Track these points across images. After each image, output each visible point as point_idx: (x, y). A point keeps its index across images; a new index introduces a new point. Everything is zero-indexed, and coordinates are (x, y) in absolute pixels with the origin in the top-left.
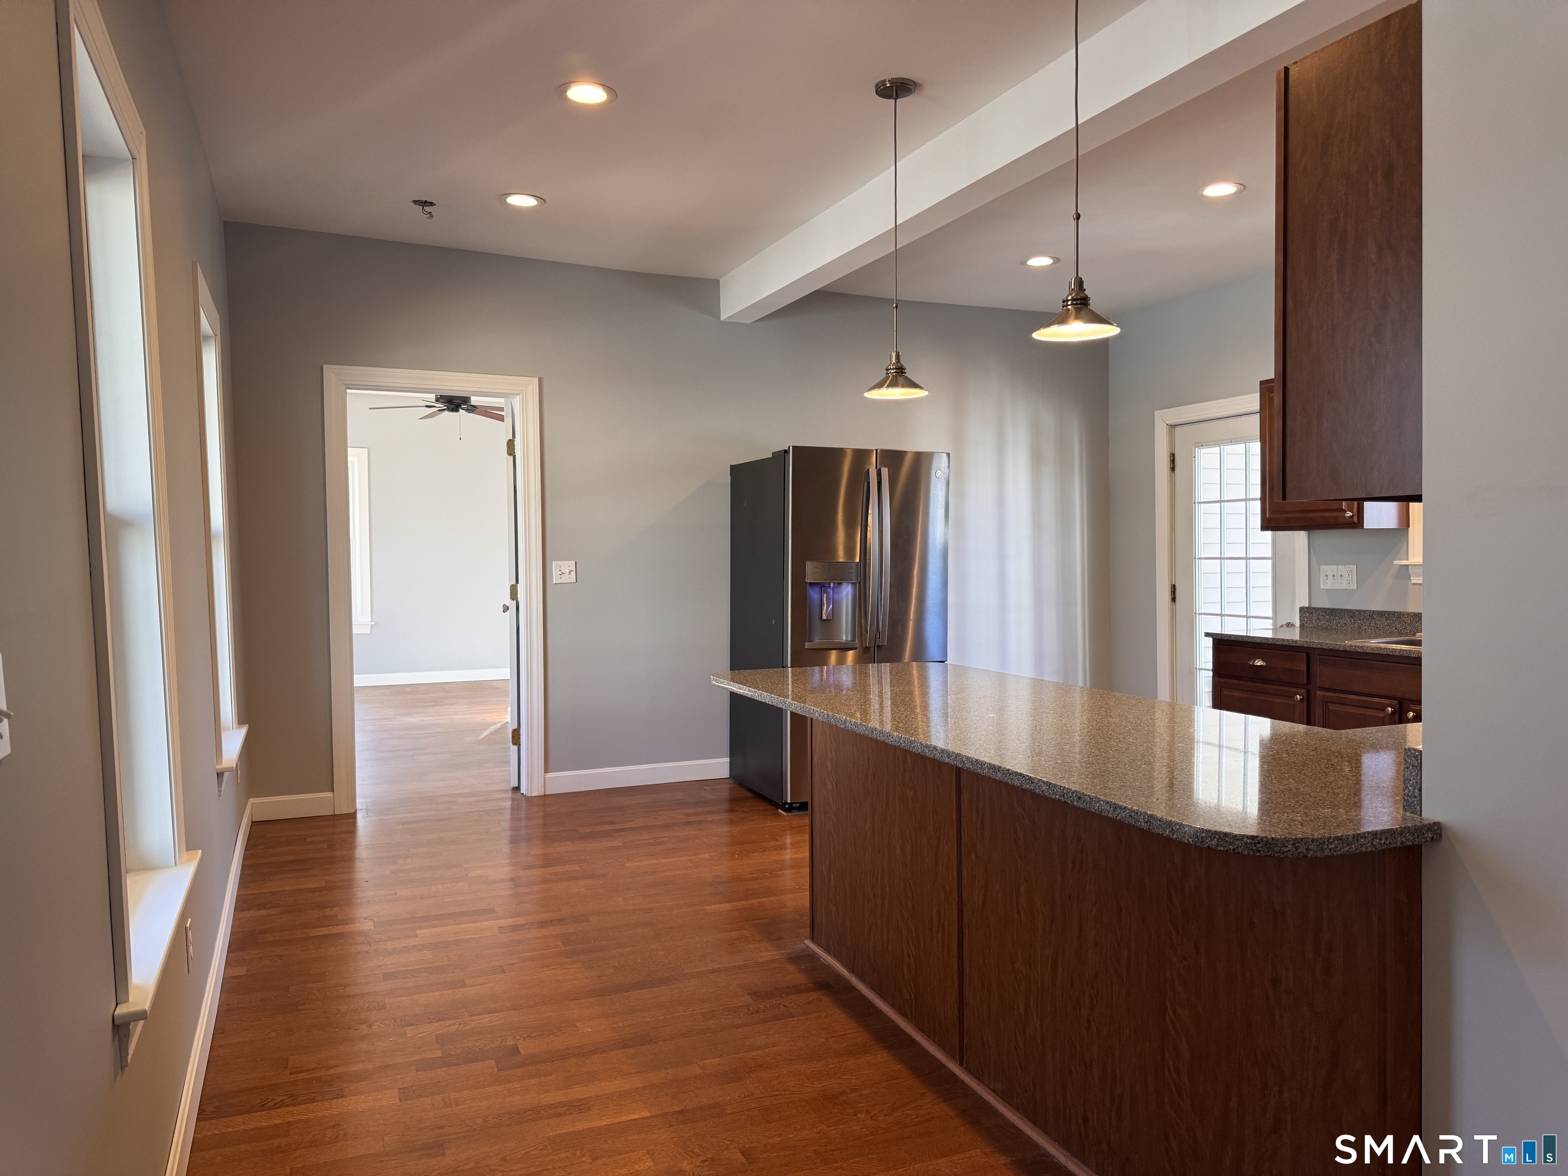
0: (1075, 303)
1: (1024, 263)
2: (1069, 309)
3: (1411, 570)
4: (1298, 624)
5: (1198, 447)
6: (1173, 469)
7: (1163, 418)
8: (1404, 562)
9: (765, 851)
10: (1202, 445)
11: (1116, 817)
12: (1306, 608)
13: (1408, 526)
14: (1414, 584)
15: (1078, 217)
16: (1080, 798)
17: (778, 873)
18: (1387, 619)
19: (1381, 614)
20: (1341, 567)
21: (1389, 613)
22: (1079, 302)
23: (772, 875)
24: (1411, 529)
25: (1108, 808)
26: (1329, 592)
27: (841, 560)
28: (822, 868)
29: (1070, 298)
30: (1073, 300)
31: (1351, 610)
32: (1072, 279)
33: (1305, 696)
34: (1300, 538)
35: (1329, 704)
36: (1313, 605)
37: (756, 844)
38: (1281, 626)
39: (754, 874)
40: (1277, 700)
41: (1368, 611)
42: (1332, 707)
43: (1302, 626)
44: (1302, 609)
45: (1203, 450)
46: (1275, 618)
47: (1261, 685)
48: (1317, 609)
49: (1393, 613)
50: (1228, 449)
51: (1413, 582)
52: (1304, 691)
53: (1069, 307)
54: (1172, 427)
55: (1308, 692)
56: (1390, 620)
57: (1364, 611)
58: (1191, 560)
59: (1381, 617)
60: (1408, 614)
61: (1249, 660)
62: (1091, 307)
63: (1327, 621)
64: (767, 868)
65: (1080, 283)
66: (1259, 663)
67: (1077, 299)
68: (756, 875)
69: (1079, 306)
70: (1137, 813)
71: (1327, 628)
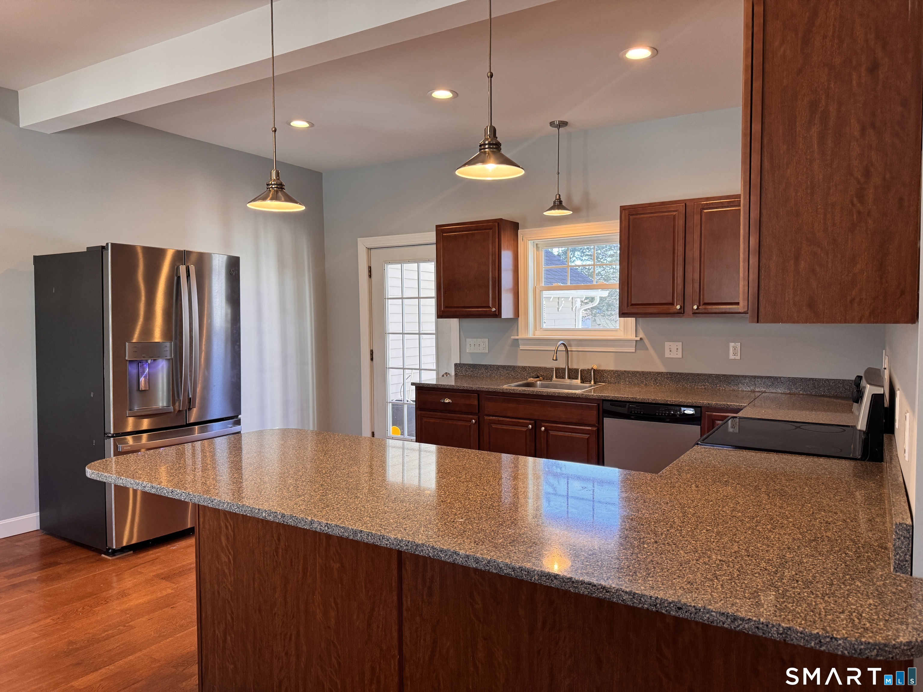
0: (491, 147)
1: (289, 124)
2: (486, 151)
3: (520, 342)
4: (453, 373)
5: (386, 263)
6: (370, 276)
7: (363, 243)
8: (517, 337)
9: (108, 602)
10: (390, 263)
11: (735, 628)
12: (458, 364)
13: (519, 317)
14: (521, 350)
15: (492, 76)
16: (680, 608)
17: (130, 624)
18: (507, 370)
19: (504, 367)
20: (479, 340)
21: (508, 366)
22: (494, 147)
23: (125, 628)
24: (520, 318)
25: (723, 619)
26: (471, 354)
27: (157, 340)
28: (214, 631)
29: (487, 142)
30: (489, 144)
31: (486, 365)
32: (488, 127)
33: (477, 420)
34: (454, 322)
35: (492, 425)
36: (462, 362)
37: (94, 597)
38: (443, 376)
39: (107, 631)
40: (459, 423)
42: (494, 426)
43: (456, 375)
44: (456, 365)
45: (390, 266)
46: (437, 370)
47: (449, 415)
48: (465, 365)
49: (510, 367)
50: (406, 266)
51: (521, 348)
52: (476, 417)
53: (487, 150)
54: (369, 249)
55: (479, 417)
57: (494, 366)
58: (383, 334)
59: (503, 369)
60: (519, 367)
61: (441, 399)
62: (503, 151)
63: (472, 371)
64: (118, 622)
65: (494, 131)
66: (447, 401)
67: (493, 144)
68: (110, 632)
69: (495, 150)
70: (767, 626)
71: (471, 376)
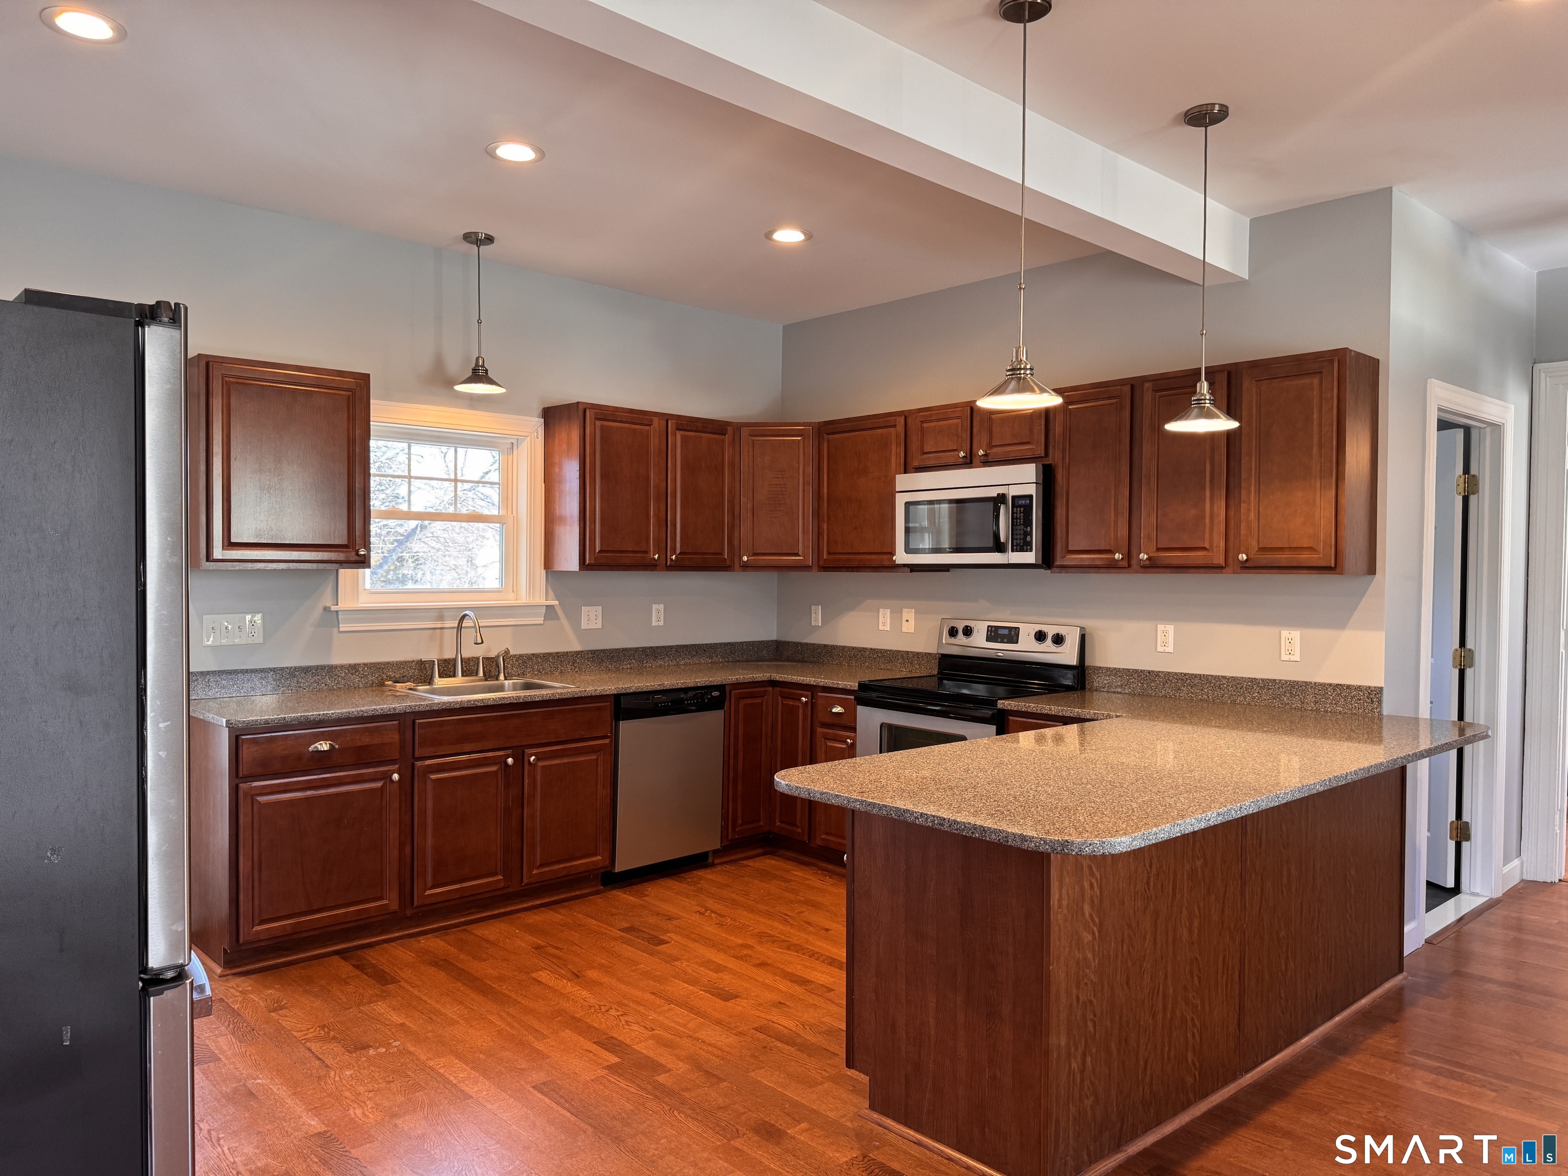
3: (342, 617)
8: (334, 607)
14: (344, 632)
20: (240, 617)
26: (218, 649)
33: (400, 772)
35: (430, 775)
41: (287, 668)
51: (343, 629)
52: (397, 767)
55: (401, 767)
56: (318, 676)
59: (305, 673)
60: (341, 666)
61: (310, 746)
66: (326, 746)
